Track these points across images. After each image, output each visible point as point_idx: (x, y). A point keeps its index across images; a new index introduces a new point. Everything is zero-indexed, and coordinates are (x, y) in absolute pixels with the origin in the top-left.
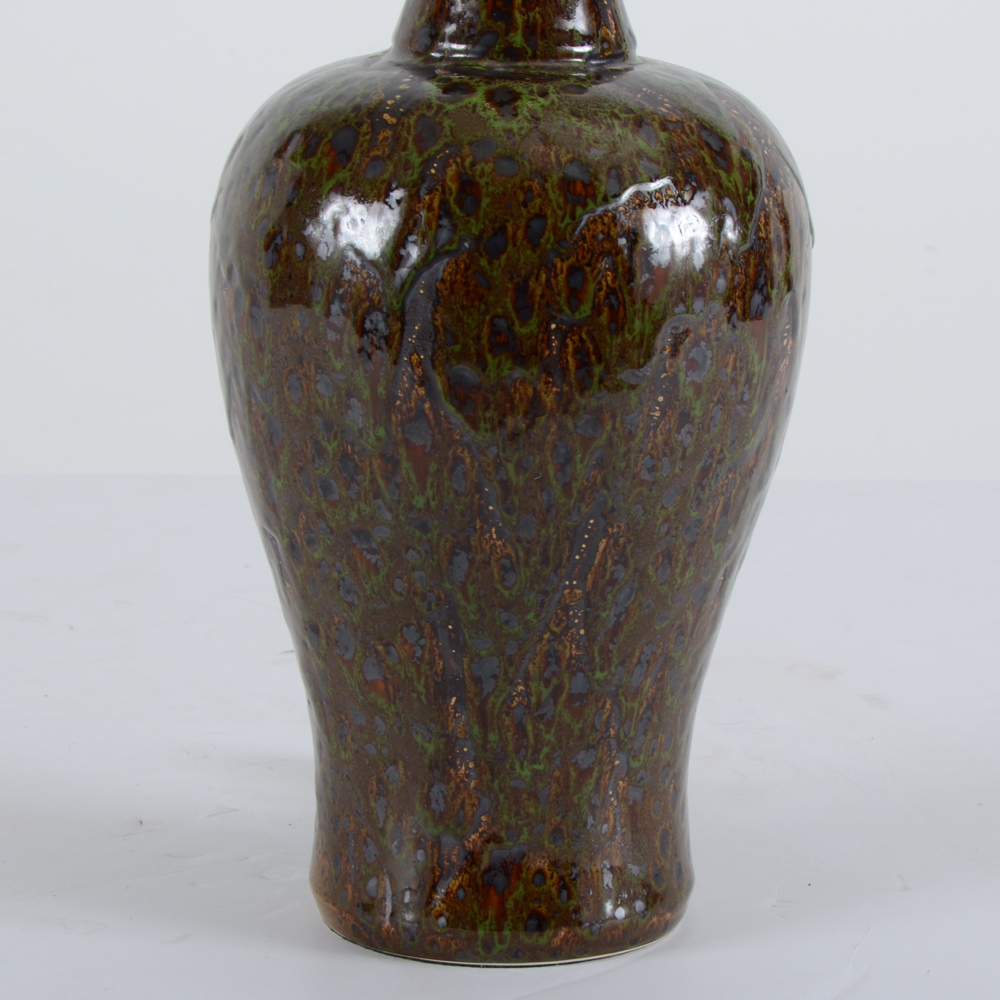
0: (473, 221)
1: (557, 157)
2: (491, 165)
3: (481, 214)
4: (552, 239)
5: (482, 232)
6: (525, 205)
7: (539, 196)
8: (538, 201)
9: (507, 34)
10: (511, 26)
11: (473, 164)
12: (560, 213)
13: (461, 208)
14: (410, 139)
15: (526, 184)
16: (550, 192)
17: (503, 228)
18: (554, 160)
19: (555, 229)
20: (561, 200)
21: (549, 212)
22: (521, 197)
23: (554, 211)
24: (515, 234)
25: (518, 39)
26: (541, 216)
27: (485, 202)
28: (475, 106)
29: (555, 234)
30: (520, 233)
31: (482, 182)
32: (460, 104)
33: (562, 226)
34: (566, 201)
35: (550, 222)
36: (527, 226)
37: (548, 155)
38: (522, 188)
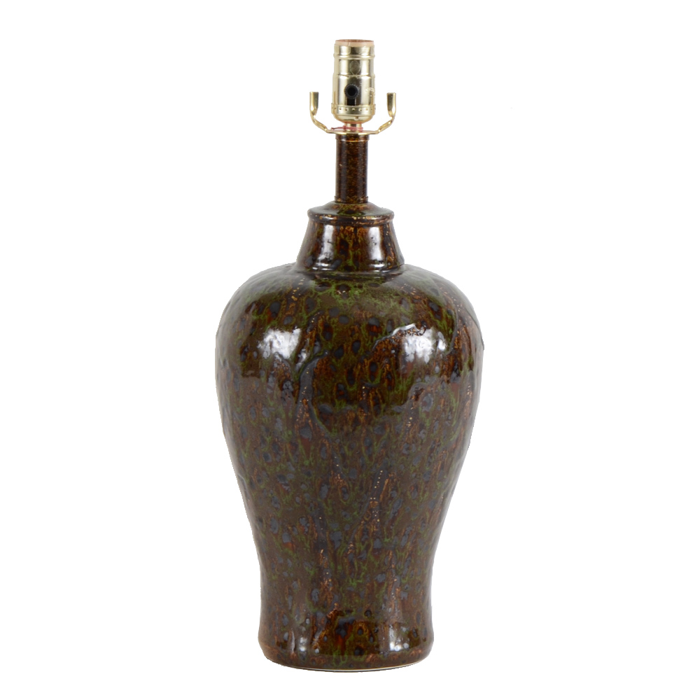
0: (329, 343)
1: (366, 315)
2: (337, 319)
3: (333, 340)
4: (363, 351)
5: (333, 348)
6: (351, 336)
7: (358, 332)
8: (357, 335)
9: (346, 260)
10: (347, 256)
11: (330, 318)
12: (367, 339)
13: (324, 337)
14: (303, 307)
15: (352, 327)
16: (362, 331)
17: (342, 347)
18: (364, 316)
19: (364, 347)
20: (367, 334)
21: (362, 339)
22: (350, 333)
23: (364, 339)
24: (347, 348)
25: (350, 262)
26: (358, 341)
27: (335, 335)
28: (331, 293)
29: (364, 348)
30: (349, 348)
31: (333, 326)
32: (324, 292)
33: (367, 345)
34: (369, 335)
35: (362, 343)
36: (353, 345)
37: (362, 315)
38: (350, 329)
